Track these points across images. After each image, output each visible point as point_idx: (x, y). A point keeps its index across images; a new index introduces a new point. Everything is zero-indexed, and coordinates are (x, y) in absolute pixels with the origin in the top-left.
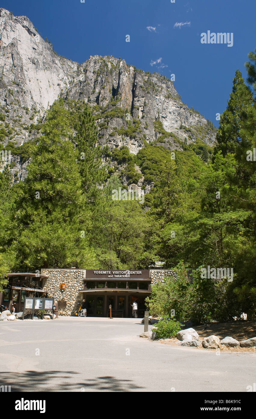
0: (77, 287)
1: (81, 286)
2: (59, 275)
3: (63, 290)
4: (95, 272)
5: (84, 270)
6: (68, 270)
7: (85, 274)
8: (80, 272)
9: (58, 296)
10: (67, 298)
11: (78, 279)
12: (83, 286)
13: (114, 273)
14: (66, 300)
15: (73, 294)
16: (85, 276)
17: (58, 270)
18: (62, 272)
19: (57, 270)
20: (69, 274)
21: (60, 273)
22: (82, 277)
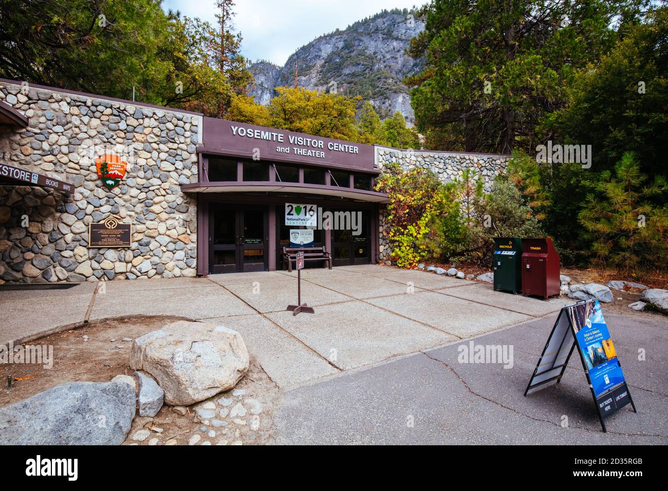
0: (174, 174)
1: (187, 172)
2: (86, 119)
3: (110, 182)
4: (235, 130)
5: (195, 116)
6: (131, 108)
7: (200, 130)
8: (181, 123)
9: (89, 203)
10: (133, 214)
11: (175, 146)
12: (195, 170)
13: (291, 142)
14: (127, 221)
15: (157, 199)
16: (199, 139)
17: (83, 98)
18: (100, 108)
19: (75, 96)
20: (132, 121)
21: (90, 113)
22: (188, 140)
